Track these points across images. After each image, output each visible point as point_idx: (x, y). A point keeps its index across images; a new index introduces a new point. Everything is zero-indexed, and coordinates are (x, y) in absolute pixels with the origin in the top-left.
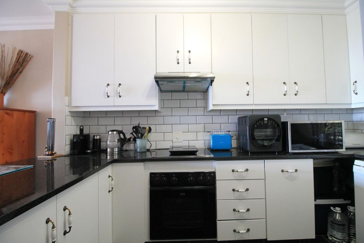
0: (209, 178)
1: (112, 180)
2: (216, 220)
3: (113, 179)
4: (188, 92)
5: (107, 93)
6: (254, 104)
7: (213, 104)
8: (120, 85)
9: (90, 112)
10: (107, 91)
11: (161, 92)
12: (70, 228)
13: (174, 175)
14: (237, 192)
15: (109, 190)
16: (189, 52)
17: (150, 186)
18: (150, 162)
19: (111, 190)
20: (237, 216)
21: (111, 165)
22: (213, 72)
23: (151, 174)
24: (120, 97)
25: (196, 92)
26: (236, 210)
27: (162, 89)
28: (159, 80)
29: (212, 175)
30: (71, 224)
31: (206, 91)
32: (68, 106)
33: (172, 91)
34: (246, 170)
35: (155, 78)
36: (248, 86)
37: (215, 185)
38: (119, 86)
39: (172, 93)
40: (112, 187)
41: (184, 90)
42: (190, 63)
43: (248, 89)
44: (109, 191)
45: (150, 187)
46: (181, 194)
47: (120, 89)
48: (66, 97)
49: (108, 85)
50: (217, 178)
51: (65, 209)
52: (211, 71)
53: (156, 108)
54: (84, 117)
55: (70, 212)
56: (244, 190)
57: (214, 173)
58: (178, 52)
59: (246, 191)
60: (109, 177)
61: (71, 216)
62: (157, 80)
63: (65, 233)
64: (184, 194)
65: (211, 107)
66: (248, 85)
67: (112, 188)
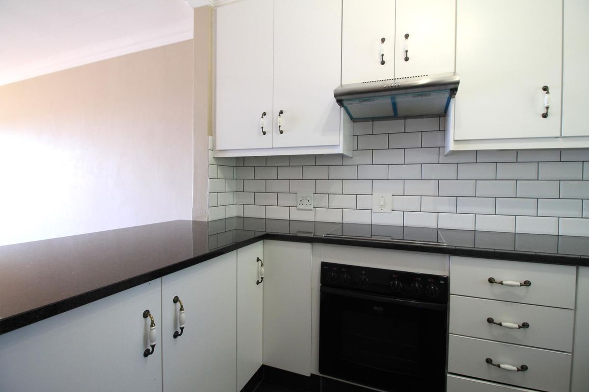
0: (434, 288)
1: (261, 266)
2: (444, 371)
3: (264, 264)
4: (405, 117)
5: (262, 128)
6: (563, 135)
7: (455, 139)
8: (281, 112)
9: (244, 158)
10: (262, 125)
11: (354, 122)
12: (182, 329)
13: (363, 272)
14: (499, 326)
15: (258, 281)
16: (407, 36)
17: (321, 285)
18: (324, 244)
19: (260, 281)
20: (494, 374)
21: (262, 241)
22: (457, 72)
23: (324, 264)
24: (281, 132)
25: (421, 116)
26: (493, 363)
27: (354, 116)
28: (342, 98)
29: (442, 282)
30: (183, 324)
31: (443, 114)
32: (212, 150)
33: (373, 119)
34: (524, 283)
35: (336, 96)
36: (547, 96)
37: (446, 304)
38: (262, 117)
39: (374, 122)
40: (262, 276)
41: (395, 114)
42: (407, 59)
43: (546, 102)
44: (258, 283)
45: (321, 287)
46: (376, 308)
47: (281, 120)
48: (210, 136)
49: (264, 114)
50: (452, 290)
51: (176, 300)
52: (454, 71)
53: (340, 150)
54: (236, 167)
55: (182, 307)
56: (516, 326)
57: (446, 280)
58: (383, 40)
59: (520, 327)
60: (258, 260)
61: (183, 312)
62: (340, 98)
63: (176, 335)
64: (381, 309)
65: (452, 146)
66: (548, 93)
67: (262, 278)
